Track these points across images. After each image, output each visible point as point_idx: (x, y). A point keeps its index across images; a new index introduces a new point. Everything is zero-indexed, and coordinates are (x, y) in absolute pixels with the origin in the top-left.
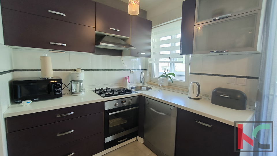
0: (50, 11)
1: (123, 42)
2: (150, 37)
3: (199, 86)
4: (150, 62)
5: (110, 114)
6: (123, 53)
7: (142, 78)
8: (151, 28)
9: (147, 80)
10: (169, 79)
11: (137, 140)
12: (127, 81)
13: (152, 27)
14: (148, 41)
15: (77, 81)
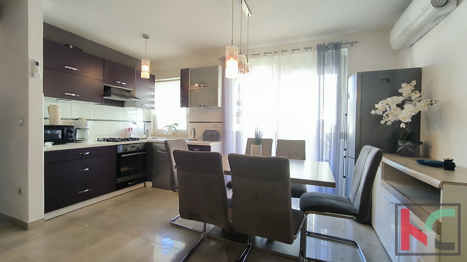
0: (66, 67)
1: (127, 94)
2: (153, 90)
3: (194, 130)
4: (154, 114)
5: (122, 156)
6: (126, 104)
7: (145, 130)
8: (155, 82)
9: (151, 132)
10: (173, 129)
11: (145, 186)
12: (130, 132)
13: (156, 80)
14: (152, 93)
15: (84, 129)
